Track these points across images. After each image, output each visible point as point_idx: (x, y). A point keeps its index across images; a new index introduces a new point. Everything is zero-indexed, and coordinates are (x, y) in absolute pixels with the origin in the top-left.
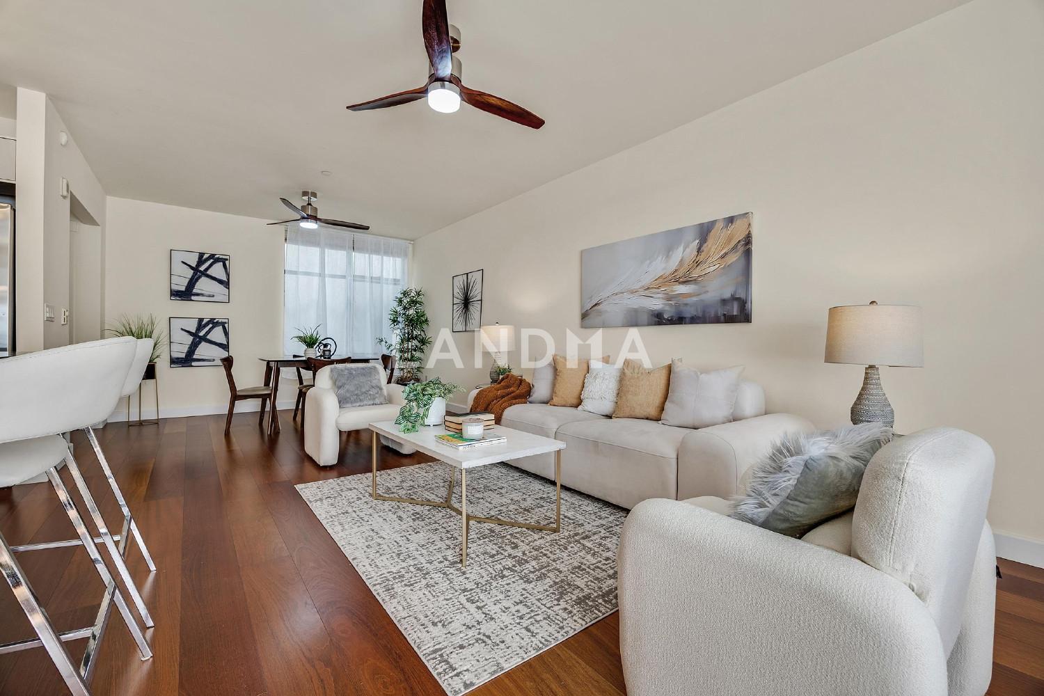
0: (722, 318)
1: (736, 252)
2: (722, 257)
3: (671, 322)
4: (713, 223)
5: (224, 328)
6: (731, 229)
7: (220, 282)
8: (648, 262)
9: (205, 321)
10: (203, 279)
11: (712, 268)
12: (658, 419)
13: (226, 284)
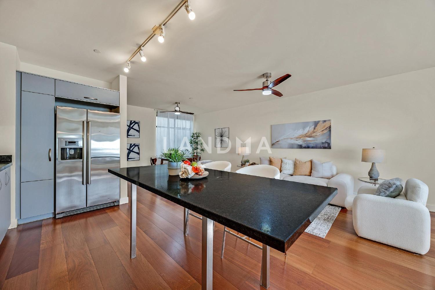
0: (322, 147)
1: (326, 130)
2: (322, 131)
3: (305, 148)
4: (319, 121)
5: (138, 147)
6: (325, 124)
7: (137, 131)
8: (297, 130)
9: (132, 144)
10: (132, 130)
11: (319, 134)
12: (310, 176)
13: (138, 131)
